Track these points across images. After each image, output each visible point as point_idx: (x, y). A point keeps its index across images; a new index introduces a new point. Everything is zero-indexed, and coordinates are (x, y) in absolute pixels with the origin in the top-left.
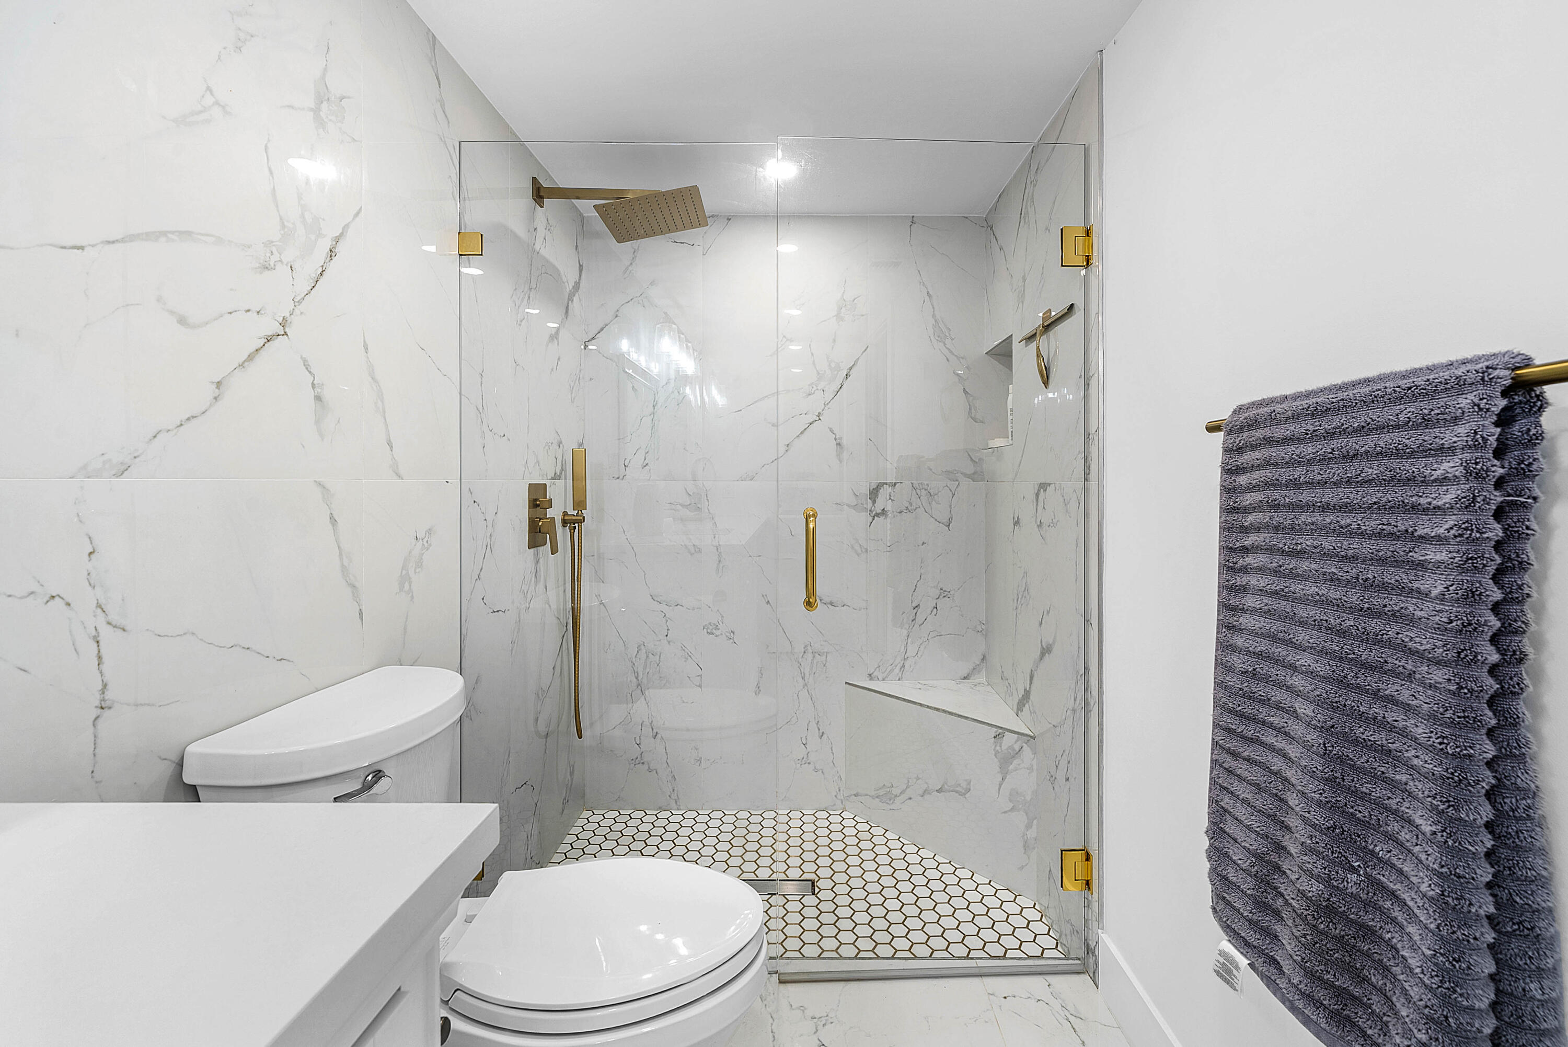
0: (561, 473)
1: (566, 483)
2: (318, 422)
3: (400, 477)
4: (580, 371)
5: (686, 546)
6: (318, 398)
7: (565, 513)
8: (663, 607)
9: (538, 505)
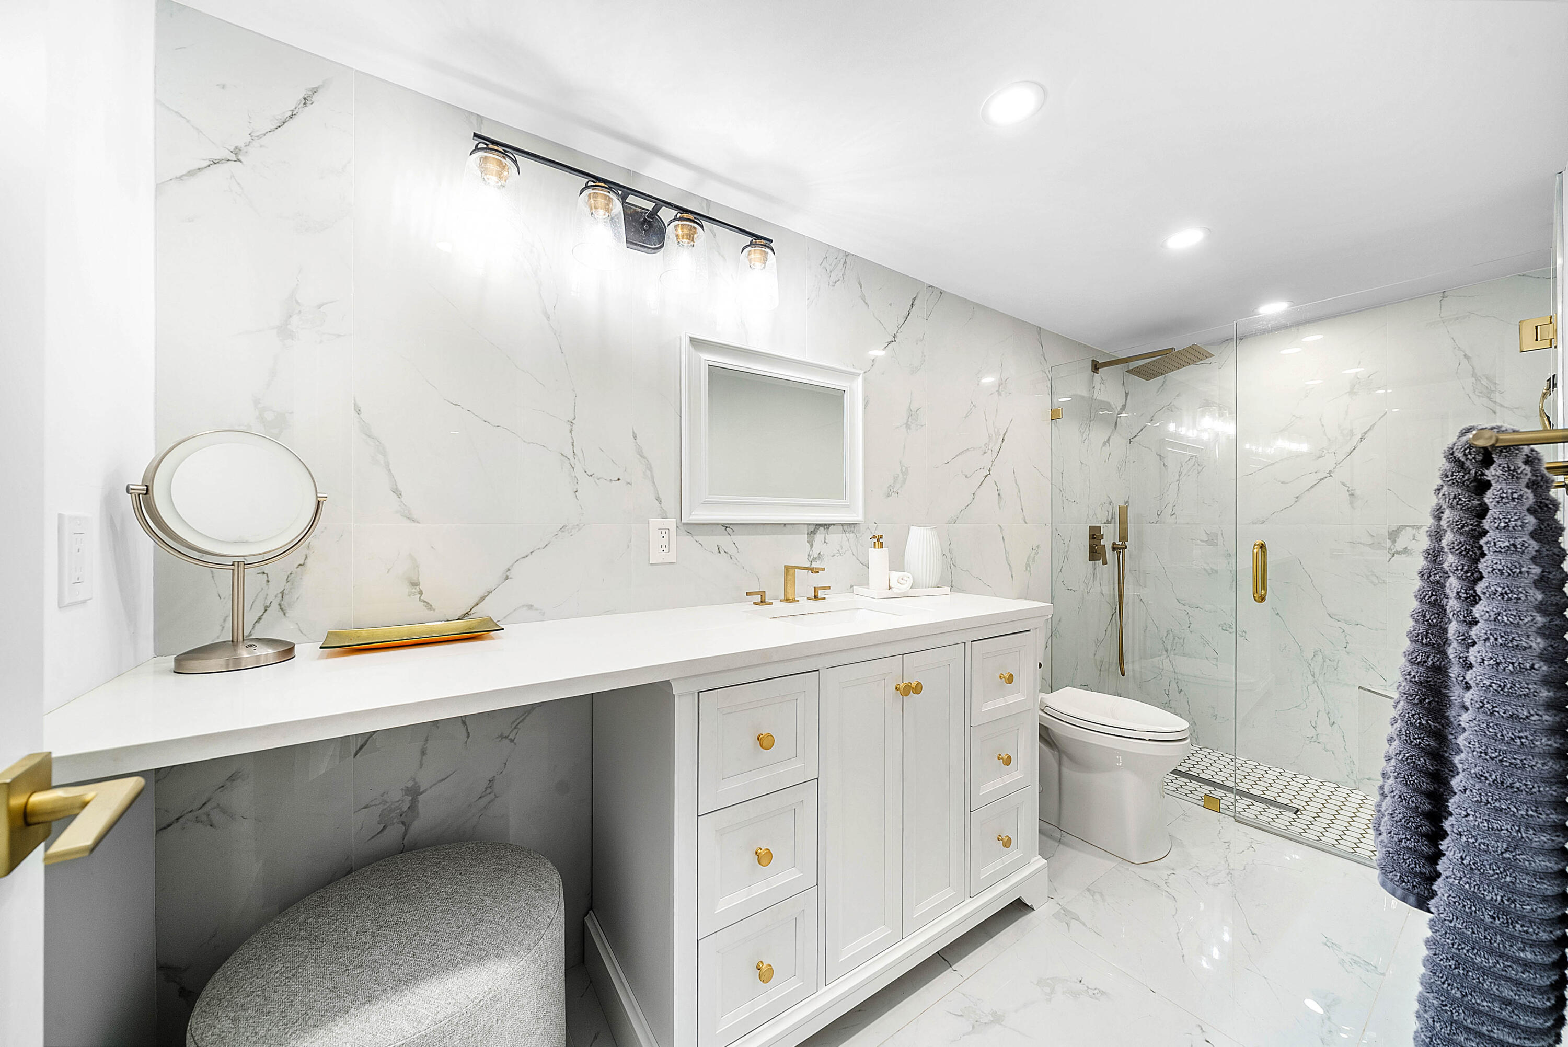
0: (1111, 520)
1: (1115, 526)
2: (999, 503)
3: (1026, 523)
4: (1126, 458)
5: (1205, 569)
6: (999, 495)
7: (1114, 543)
8: (1186, 608)
9: (1095, 538)
